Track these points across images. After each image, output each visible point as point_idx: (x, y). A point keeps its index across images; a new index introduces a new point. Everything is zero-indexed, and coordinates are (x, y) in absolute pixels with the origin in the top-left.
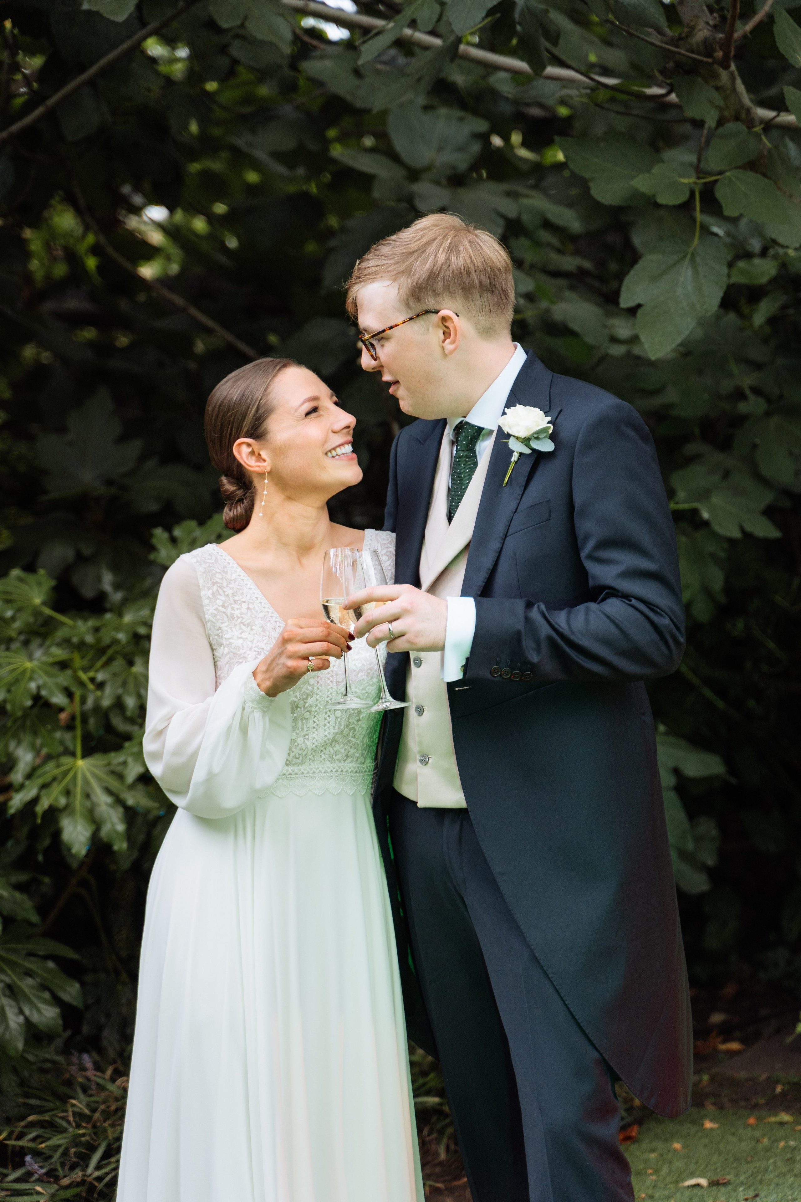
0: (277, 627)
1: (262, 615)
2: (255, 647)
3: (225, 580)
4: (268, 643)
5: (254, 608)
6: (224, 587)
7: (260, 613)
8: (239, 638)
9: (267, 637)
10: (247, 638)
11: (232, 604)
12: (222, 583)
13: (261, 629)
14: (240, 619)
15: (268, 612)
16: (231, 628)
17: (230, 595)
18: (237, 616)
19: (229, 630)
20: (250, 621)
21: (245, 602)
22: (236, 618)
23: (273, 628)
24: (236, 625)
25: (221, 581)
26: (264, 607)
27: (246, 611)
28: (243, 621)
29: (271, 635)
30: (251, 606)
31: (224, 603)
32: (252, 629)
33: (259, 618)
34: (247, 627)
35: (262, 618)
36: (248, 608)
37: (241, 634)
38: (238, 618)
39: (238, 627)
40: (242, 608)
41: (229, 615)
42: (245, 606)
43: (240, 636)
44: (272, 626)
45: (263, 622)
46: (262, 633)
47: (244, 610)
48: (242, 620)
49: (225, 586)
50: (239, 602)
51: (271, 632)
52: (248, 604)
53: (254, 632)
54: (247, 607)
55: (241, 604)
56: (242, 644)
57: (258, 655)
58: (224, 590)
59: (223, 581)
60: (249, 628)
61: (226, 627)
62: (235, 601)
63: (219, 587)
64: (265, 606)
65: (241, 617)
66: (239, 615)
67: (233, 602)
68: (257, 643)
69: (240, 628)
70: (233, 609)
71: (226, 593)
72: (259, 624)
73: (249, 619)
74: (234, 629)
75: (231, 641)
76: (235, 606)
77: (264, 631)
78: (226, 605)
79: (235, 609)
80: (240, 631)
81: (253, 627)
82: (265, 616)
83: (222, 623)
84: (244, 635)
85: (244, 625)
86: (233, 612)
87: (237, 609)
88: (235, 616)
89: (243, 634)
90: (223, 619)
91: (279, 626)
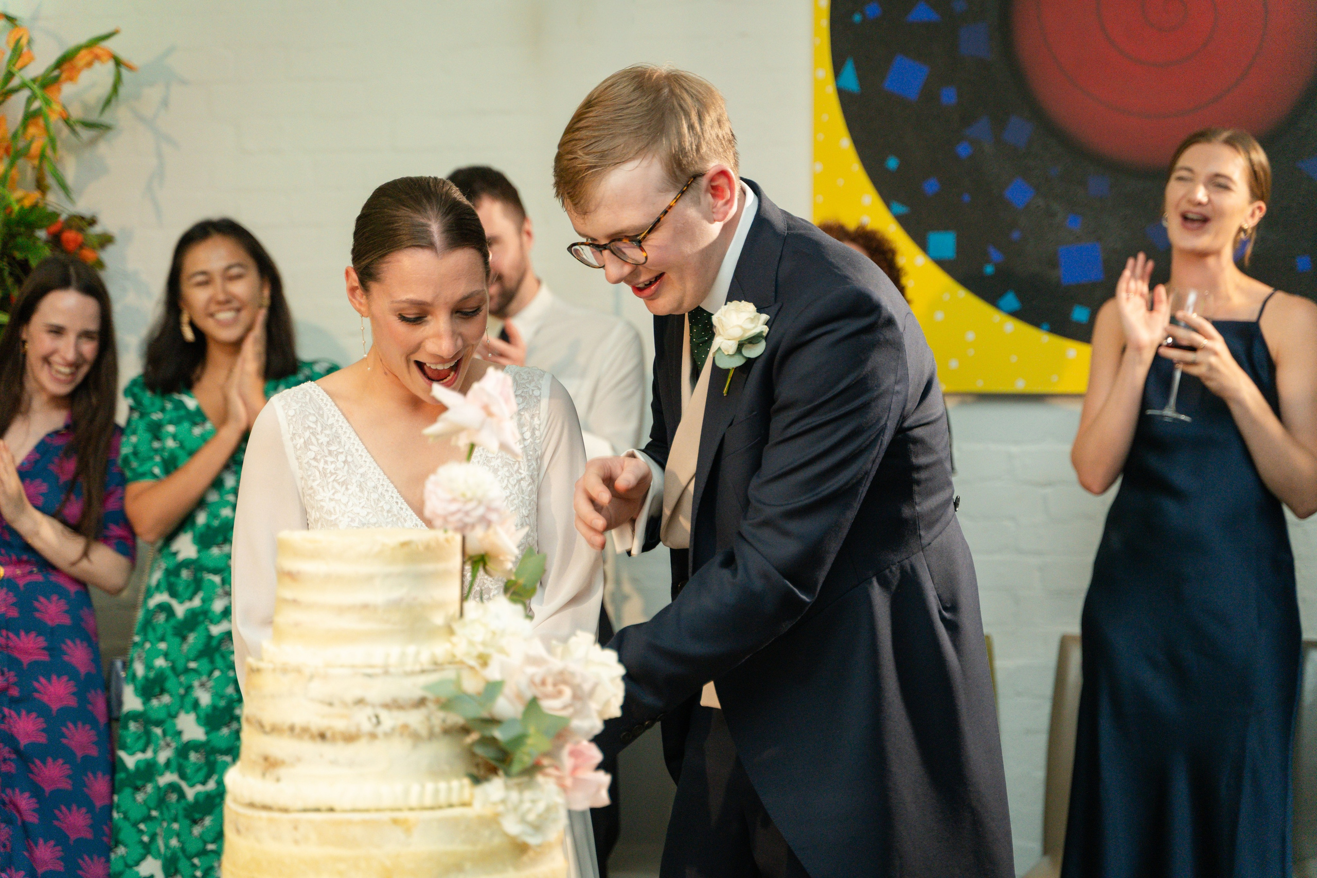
0: (379, 486)
1: (361, 471)
2: (348, 512)
3: (319, 424)
4: (365, 506)
5: (353, 461)
6: (318, 434)
7: (360, 468)
8: (331, 500)
9: (365, 499)
10: (340, 500)
11: (326, 456)
12: (315, 428)
13: (358, 489)
14: (335, 476)
15: (370, 467)
16: (323, 487)
17: (325, 444)
18: (330, 472)
19: (321, 490)
20: (346, 478)
21: (342, 453)
22: (329, 475)
23: (374, 487)
24: (328, 483)
25: (314, 426)
26: (364, 461)
27: (343, 464)
28: (338, 478)
29: (371, 497)
30: (349, 459)
31: (316, 455)
32: (347, 489)
33: (358, 473)
34: (342, 486)
35: (361, 474)
36: (345, 462)
37: (333, 494)
38: (332, 474)
39: (330, 487)
40: (338, 461)
41: (321, 470)
42: (342, 458)
43: (332, 497)
44: (373, 484)
45: (362, 480)
46: (359, 494)
47: (340, 464)
48: (336, 477)
49: (319, 432)
50: (335, 453)
51: (371, 493)
52: (346, 457)
53: (350, 492)
54: (344, 459)
55: (337, 456)
56: (334, 508)
57: (351, 521)
58: (318, 437)
59: (317, 425)
60: (344, 487)
61: (318, 485)
62: (330, 452)
63: (312, 433)
64: (366, 460)
65: (335, 473)
66: (333, 471)
67: (327, 454)
68: (352, 506)
69: (333, 487)
70: (326, 462)
71: (320, 442)
72: (356, 482)
73: (345, 476)
74: (325, 489)
75: (322, 503)
76: (330, 459)
77: (362, 491)
78: (319, 457)
79: (329, 463)
80: (333, 491)
81: (349, 487)
82: (365, 472)
83: (314, 481)
84: (337, 497)
85: (339, 483)
86: (326, 466)
87: (332, 462)
88: (328, 471)
89: (335, 495)
90: (315, 476)
91: (382, 485)
